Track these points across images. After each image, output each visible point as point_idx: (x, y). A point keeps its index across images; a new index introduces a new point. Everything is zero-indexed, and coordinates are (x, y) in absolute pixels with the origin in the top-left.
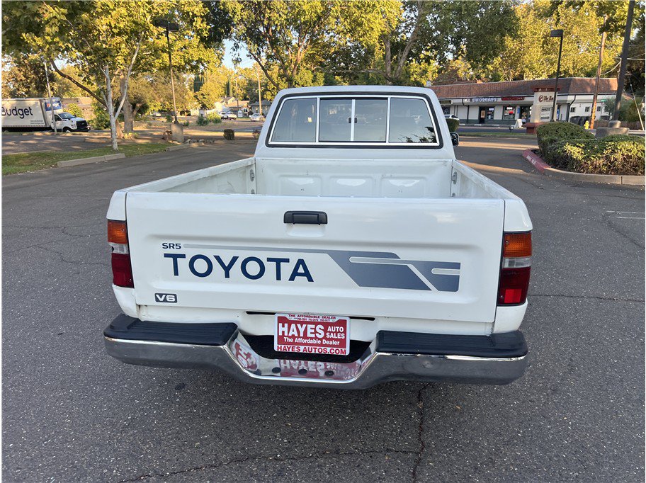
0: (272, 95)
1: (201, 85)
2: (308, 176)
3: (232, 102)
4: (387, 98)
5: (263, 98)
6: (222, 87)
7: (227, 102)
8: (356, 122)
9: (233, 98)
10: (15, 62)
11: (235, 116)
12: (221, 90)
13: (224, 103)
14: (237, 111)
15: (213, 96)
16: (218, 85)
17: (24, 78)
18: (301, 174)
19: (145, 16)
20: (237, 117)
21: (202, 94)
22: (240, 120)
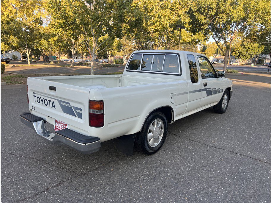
0: (236, 53)
1: (206, 49)
2: (136, 83)
3: (218, 56)
4: (164, 55)
5: (231, 55)
6: (215, 50)
7: (216, 57)
8: (153, 64)
9: (219, 55)
10: (136, 42)
11: (217, 62)
12: (214, 51)
13: (214, 57)
14: (218, 60)
15: (210, 54)
16: (213, 49)
17: (137, 48)
18: (134, 81)
19: (167, 24)
20: (218, 63)
21: (205, 53)
22: (219, 64)
